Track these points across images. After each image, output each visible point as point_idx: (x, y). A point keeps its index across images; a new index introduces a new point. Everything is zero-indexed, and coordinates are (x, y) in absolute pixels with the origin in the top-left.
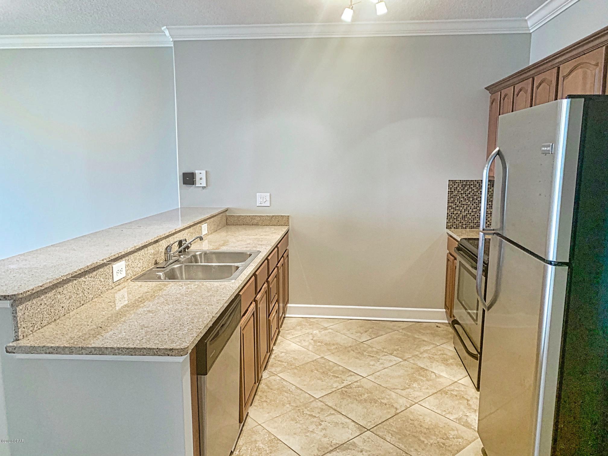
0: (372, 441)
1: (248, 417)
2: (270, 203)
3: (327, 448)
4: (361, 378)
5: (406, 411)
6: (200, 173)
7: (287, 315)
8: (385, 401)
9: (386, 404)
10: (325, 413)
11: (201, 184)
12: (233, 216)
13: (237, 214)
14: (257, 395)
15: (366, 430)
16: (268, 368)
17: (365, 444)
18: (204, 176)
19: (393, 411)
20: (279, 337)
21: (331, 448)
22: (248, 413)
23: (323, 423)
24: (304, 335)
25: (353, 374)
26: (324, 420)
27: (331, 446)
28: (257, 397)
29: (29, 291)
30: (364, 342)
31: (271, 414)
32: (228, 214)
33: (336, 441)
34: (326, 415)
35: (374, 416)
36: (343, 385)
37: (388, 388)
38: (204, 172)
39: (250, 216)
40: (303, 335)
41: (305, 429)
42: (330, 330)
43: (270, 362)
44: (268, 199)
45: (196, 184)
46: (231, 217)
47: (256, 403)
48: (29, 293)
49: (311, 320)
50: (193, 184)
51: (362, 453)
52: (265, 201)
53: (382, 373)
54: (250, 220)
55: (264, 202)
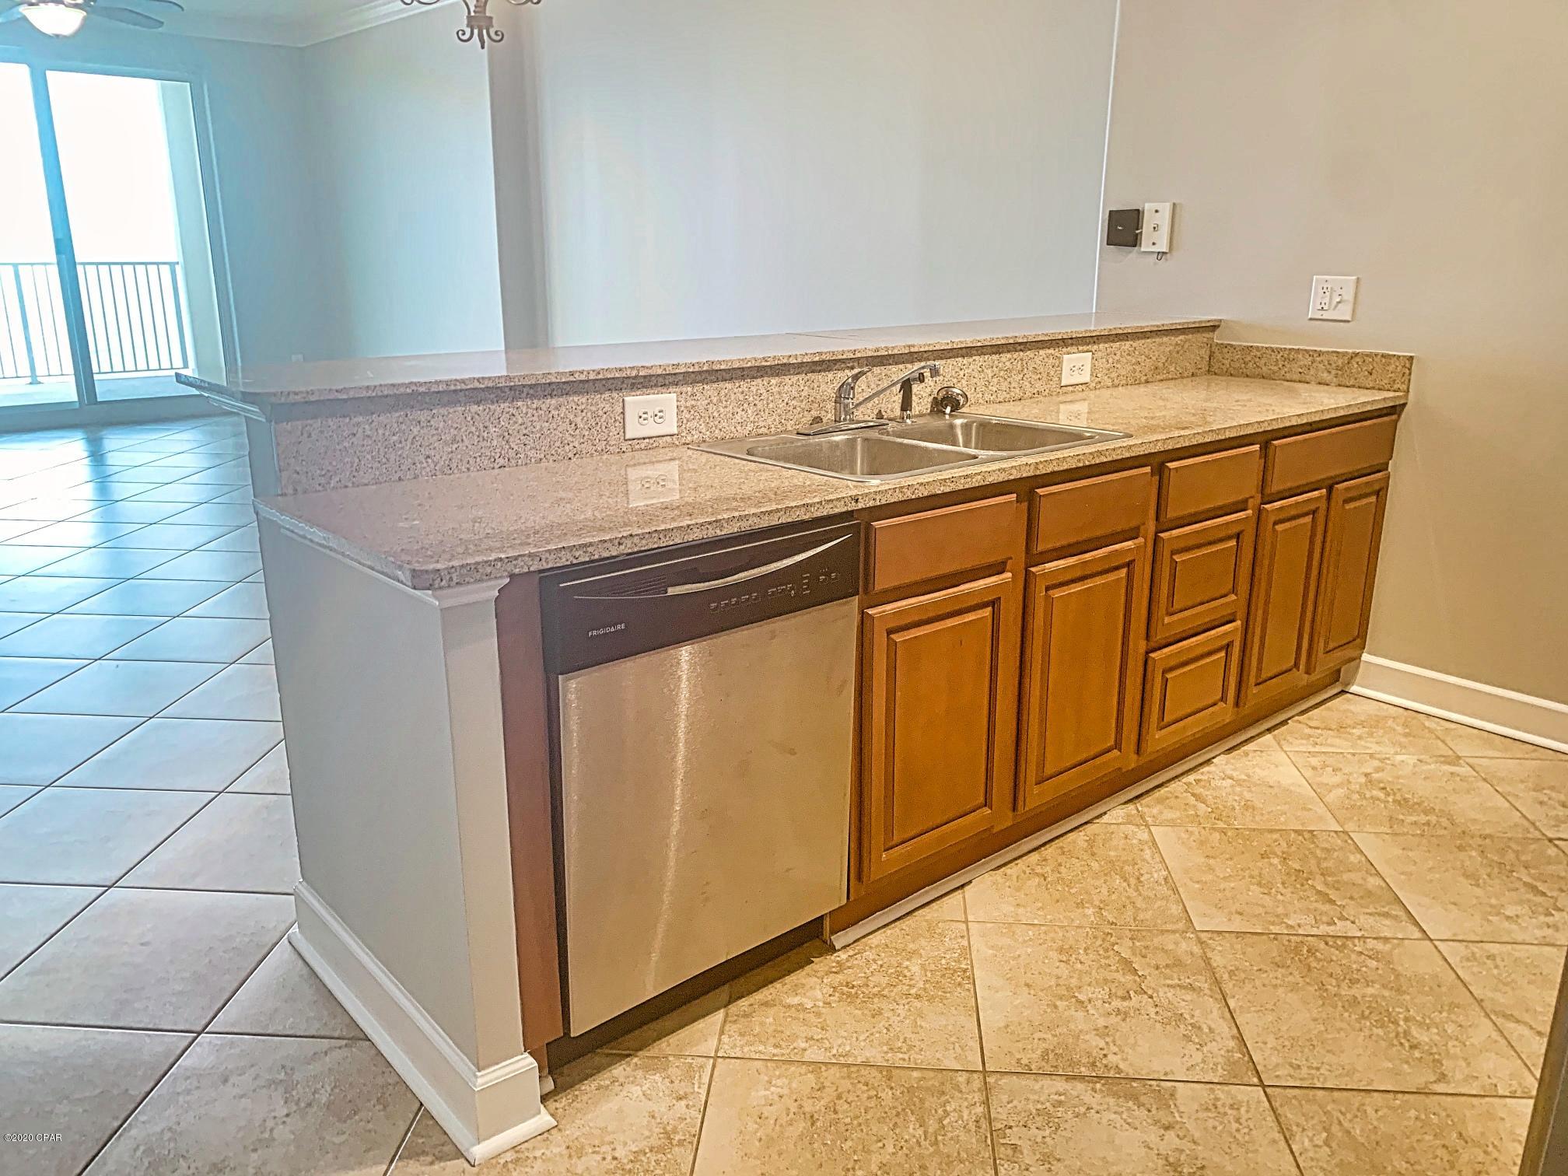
0: (1238, 1121)
1: (960, 891)
2: (1354, 311)
3: (1072, 1063)
4: (1418, 934)
5: (1475, 1101)
6: (1157, 211)
7: (1354, 689)
8: (1419, 1035)
9: (1413, 1047)
10: (1175, 976)
11: (1154, 244)
12: (1232, 346)
13: (1238, 339)
14: (1040, 853)
15: (1255, 1080)
16: (1143, 802)
17: (1203, 1115)
18: (1164, 220)
19: (1421, 1077)
20: (1268, 737)
21: (1084, 1071)
22: (970, 882)
23: (1135, 998)
24: (1354, 755)
25: (1401, 913)
26: (1150, 992)
27: (1093, 1064)
28: (1034, 857)
29: (296, 394)
30: (1557, 842)
31: (1021, 910)
32: (1217, 338)
33: (1124, 1060)
34: (1169, 982)
35: (1329, 1058)
36: (1324, 929)
37: (1487, 1004)
38: (1166, 209)
39: (1279, 350)
40: (1349, 756)
41: (1069, 988)
42: (1465, 770)
43: (1166, 789)
44: (1349, 296)
45: (1140, 246)
46: (1226, 350)
47: (1011, 870)
48: (298, 398)
49: (1427, 724)
50: (1135, 246)
51: (1162, 1131)
52: (1339, 302)
53: (1517, 954)
54: (1280, 364)
55: (1333, 306)
